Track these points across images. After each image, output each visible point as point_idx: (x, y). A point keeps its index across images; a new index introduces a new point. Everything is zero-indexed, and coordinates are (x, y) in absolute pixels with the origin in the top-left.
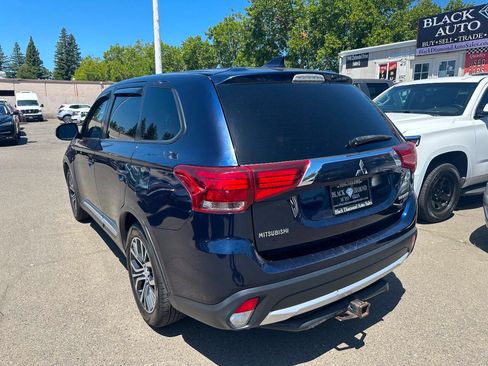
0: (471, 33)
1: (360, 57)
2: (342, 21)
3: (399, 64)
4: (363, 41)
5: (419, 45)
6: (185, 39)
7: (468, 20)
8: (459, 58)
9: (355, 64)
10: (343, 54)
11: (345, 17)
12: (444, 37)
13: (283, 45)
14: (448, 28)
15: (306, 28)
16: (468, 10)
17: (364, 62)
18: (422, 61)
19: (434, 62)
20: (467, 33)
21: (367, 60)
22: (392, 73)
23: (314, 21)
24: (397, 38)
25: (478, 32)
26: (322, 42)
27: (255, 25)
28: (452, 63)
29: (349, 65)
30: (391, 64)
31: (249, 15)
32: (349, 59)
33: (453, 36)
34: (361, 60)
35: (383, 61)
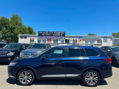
0: (48, 36)
1: (24, 36)
3: (34, 39)
5: (39, 36)
8: (46, 39)
9: (23, 38)
10: (20, 35)
12: (44, 35)
16: (47, 32)
18: (39, 39)
19: (42, 40)
20: (47, 35)
21: (26, 37)
22: (33, 41)
28: (45, 40)
30: (33, 39)
32: (22, 36)
34: (25, 37)
35: (31, 38)
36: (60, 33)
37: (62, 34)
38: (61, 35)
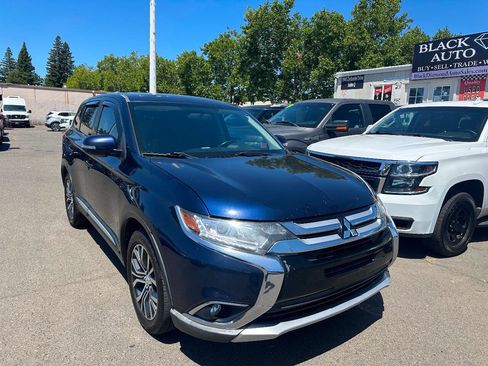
0: (467, 60)
1: (355, 79)
2: (336, 43)
3: (394, 87)
4: (356, 64)
5: (414, 70)
6: (180, 53)
7: (463, 47)
8: (454, 84)
9: (351, 85)
10: (339, 75)
11: (339, 39)
12: (442, 62)
13: (277, 64)
14: (443, 54)
15: (300, 49)
16: (463, 37)
17: (359, 84)
18: (416, 86)
19: (430, 87)
20: (462, 60)
21: (362, 82)
22: (387, 96)
23: (309, 42)
24: (388, 62)
25: (473, 59)
26: (316, 62)
27: (251, 44)
28: (447, 89)
29: (345, 86)
30: (386, 87)
31: (245, 33)
32: (345, 80)
33: (448, 63)
34: (356, 82)
35: (378, 84)
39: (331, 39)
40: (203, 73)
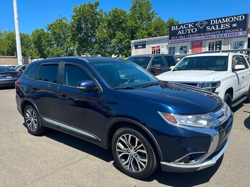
0: (193, 33)
1: (141, 43)
2: (124, 25)
3: (161, 47)
5: (170, 38)
7: (191, 28)
8: (189, 45)
9: (139, 47)
10: (133, 42)
11: (125, 23)
12: (182, 35)
14: (183, 31)
15: (105, 27)
16: (191, 23)
17: (144, 46)
18: (172, 46)
19: (178, 47)
20: (191, 33)
22: (158, 51)
23: (109, 24)
25: (196, 33)
26: (115, 35)
27: (78, 25)
28: (186, 47)
29: (136, 47)
30: (157, 47)
31: (74, 19)
32: (136, 44)
33: (185, 35)
34: (142, 45)
35: (153, 45)
36: (231, 19)
37: (236, 22)
38: (234, 25)
39: (121, 23)
40: (49, 41)
